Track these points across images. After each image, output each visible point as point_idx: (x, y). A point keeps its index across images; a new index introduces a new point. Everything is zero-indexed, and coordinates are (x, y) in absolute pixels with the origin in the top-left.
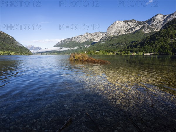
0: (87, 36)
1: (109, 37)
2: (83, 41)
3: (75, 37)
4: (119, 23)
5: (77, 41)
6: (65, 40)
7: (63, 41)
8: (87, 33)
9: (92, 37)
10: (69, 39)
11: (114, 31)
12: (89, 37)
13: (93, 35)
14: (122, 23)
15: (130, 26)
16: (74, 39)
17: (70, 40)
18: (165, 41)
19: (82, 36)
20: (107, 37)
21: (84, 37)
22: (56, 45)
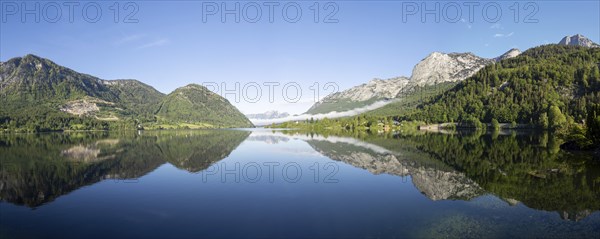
0: (375, 86)
1: (415, 88)
2: (367, 96)
3: (351, 89)
4: (439, 58)
5: (354, 99)
6: (330, 97)
7: (327, 99)
8: (375, 80)
9: (385, 89)
10: (339, 95)
11: (427, 74)
12: (378, 89)
13: (388, 83)
14: (446, 58)
15: (463, 65)
16: (349, 93)
18: (477, 93)
19: (365, 88)
20: (410, 88)
21: (369, 88)
22: (313, 107)
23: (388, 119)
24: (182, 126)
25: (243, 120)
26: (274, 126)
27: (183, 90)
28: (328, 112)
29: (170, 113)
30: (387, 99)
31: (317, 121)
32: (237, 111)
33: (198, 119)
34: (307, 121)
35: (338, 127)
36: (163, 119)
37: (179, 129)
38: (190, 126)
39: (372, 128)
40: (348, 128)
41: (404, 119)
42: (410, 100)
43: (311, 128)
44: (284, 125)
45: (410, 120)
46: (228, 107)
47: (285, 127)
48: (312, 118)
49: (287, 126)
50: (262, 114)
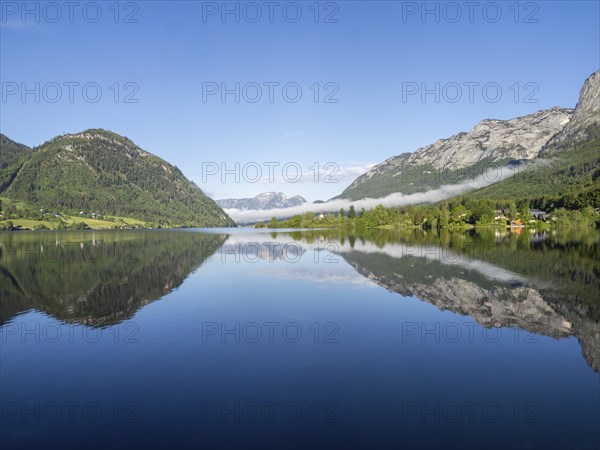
0: (486, 135)
1: (588, 130)
2: (468, 157)
3: (432, 146)
5: (440, 164)
6: (389, 164)
7: (382, 167)
8: (488, 121)
9: (510, 140)
10: (407, 159)
12: (495, 140)
13: (519, 126)
16: (428, 154)
17: (410, 160)
19: (464, 141)
20: (576, 133)
21: (473, 142)
22: (353, 185)
23: (519, 205)
24: (70, 222)
25: (212, 211)
26: (274, 224)
27: (75, 142)
28: (385, 194)
29: (39, 193)
30: (515, 163)
31: (362, 214)
32: (201, 192)
33: (110, 208)
34: (342, 212)
35: (406, 226)
36: (20, 206)
37: (64, 229)
38: (92, 223)
39: (480, 226)
40: (427, 227)
41: (560, 204)
42: (575, 161)
43: (350, 227)
44: (296, 221)
45: (575, 207)
46: (179, 184)
47: (298, 226)
48: (352, 207)
49: (302, 224)
50: (250, 200)
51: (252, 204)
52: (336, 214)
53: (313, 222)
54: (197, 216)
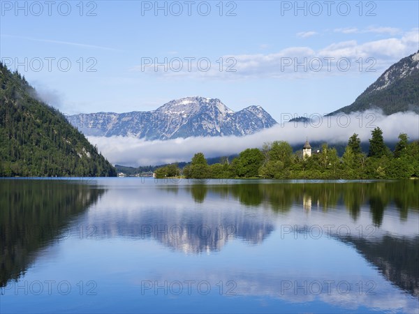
22: (380, 82)
48: (377, 133)
49: (262, 170)
50: (145, 117)
51: (149, 124)
52: (340, 148)
53: (287, 164)
54: (26, 151)
